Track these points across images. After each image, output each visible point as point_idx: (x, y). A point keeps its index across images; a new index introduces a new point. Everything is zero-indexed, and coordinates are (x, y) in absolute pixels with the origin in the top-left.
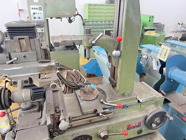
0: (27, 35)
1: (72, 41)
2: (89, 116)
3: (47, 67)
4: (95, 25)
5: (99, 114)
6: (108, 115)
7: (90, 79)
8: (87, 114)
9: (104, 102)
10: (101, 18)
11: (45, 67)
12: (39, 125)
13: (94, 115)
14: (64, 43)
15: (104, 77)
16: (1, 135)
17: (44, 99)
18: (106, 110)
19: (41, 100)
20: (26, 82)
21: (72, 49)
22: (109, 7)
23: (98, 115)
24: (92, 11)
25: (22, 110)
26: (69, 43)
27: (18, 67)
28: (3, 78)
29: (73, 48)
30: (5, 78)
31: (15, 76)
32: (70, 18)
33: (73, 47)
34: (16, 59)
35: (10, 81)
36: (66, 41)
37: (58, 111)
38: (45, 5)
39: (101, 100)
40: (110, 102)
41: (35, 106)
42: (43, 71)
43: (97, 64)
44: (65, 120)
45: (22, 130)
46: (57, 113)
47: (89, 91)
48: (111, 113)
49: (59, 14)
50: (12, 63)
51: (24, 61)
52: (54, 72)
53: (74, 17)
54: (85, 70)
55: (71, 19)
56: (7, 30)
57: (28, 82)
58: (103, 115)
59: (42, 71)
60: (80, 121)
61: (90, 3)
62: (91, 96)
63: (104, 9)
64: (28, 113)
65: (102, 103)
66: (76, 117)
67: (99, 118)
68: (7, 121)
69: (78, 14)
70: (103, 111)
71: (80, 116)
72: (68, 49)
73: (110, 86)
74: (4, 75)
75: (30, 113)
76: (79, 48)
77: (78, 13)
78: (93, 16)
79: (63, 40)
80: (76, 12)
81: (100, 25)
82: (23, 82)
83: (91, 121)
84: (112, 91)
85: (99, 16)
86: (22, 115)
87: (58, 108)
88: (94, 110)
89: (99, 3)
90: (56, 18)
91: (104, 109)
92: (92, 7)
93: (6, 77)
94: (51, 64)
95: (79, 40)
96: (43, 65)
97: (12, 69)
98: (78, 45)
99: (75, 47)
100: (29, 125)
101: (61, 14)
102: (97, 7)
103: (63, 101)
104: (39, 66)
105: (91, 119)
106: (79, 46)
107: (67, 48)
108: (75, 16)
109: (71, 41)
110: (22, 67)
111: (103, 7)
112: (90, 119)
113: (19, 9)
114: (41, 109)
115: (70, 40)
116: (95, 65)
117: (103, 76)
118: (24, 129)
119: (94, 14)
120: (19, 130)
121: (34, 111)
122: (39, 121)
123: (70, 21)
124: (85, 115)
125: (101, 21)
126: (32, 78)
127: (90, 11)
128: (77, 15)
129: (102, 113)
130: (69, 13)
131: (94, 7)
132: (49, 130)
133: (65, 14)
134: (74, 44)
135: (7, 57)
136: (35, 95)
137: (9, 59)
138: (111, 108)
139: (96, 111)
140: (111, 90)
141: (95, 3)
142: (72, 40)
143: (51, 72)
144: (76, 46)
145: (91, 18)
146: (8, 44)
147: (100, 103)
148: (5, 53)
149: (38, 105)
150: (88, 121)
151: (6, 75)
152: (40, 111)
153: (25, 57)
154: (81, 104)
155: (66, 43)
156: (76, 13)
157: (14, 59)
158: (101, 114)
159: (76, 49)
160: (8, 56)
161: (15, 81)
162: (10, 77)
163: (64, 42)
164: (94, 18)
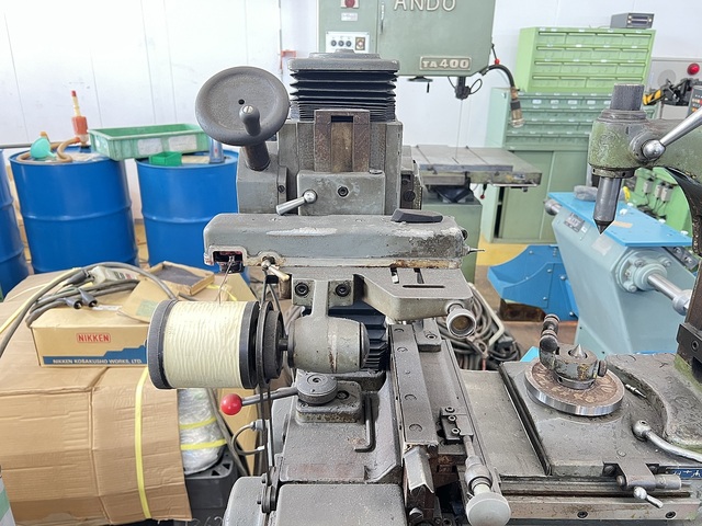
0: (363, 107)
1: (463, 167)
2: (575, 486)
3: (429, 240)
4: (555, 113)
5: (633, 488)
6: (671, 502)
7: (512, 327)
8: (568, 477)
9: (654, 438)
10: (582, 84)
11: (421, 242)
12: (366, 477)
13: (604, 490)
14: (430, 173)
15: (585, 326)
16: (185, 476)
17: (379, 374)
18: (665, 479)
19: (370, 376)
20: (341, 290)
21: (455, 201)
22: (625, 42)
23: (626, 493)
24: (547, 57)
25: (299, 400)
26: (446, 175)
27: (320, 226)
28: (263, 264)
29: (460, 197)
30: (268, 264)
31: (304, 262)
32: (462, 80)
33: (459, 192)
34: (310, 196)
35: (283, 277)
36: (436, 168)
37: (453, 435)
38: (379, 32)
39: (640, 428)
40: (686, 442)
41: (347, 394)
42: (410, 256)
43: (559, 268)
44: (490, 483)
45: (299, 482)
46: (447, 443)
47: (580, 373)
48: (687, 495)
49: (426, 63)
50: (293, 212)
51: (338, 208)
52: (451, 265)
53: (478, 76)
54: (500, 286)
55: (469, 82)
56: (295, 81)
57: (350, 291)
58: (650, 498)
59: (403, 256)
60: (534, 500)
61: (543, 26)
62: (589, 399)
63: (602, 50)
64: (319, 419)
65: (644, 439)
66: (515, 478)
67: (627, 507)
68: (209, 431)
69: (497, 66)
70: (651, 479)
71: (533, 478)
72: (439, 199)
73: (678, 367)
74: (265, 254)
75: (328, 419)
76: (482, 197)
77: (497, 62)
78: (551, 78)
79: (426, 163)
80: (492, 55)
81: (574, 114)
82: (333, 287)
83: (584, 514)
84: (690, 394)
85: (576, 79)
86: (299, 420)
87: (450, 422)
88: (606, 465)
89: (582, 26)
90: (411, 80)
91: (658, 470)
92: (550, 42)
93: (273, 261)
94: (445, 232)
95: (490, 166)
96: (412, 231)
97: (295, 232)
98: (481, 186)
99: (469, 191)
100: (325, 467)
101: (434, 64)
102: (570, 41)
103: (462, 396)
104: (398, 233)
105: (589, 507)
106: (485, 187)
107: (435, 195)
108: (483, 72)
109: (456, 167)
110: (333, 231)
111: (598, 42)
112: (585, 506)
113: (284, 50)
114: (368, 414)
115: (453, 163)
116: (546, 269)
117: (581, 322)
118: (306, 482)
119: (556, 70)
120: (287, 479)
121: (345, 418)
122: (365, 462)
123: (463, 92)
124: (557, 478)
125: (583, 99)
126: (367, 280)
127: (542, 55)
128: (491, 68)
129: (649, 490)
130: (462, 62)
131: (561, 41)
132: (407, 510)
133: (446, 65)
134: (466, 178)
135: (280, 189)
136: (371, 351)
137: (284, 196)
138: (690, 475)
139: (614, 472)
140: (681, 385)
141: (565, 26)
142: (461, 163)
143: (440, 264)
144: (472, 186)
145: (539, 84)
146: (291, 139)
147: (634, 441)
148: (273, 171)
149: (358, 396)
150: (573, 508)
151: (272, 254)
152: (367, 422)
153: (343, 191)
154: (538, 424)
155: (435, 173)
156: (492, 63)
157: (306, 196)
158: (640, 492)
159: (472, 200)
160: (283, 182)
161: (304, 280)
162: (285, 264)
163: (431, 168)
164: (554, 84)
